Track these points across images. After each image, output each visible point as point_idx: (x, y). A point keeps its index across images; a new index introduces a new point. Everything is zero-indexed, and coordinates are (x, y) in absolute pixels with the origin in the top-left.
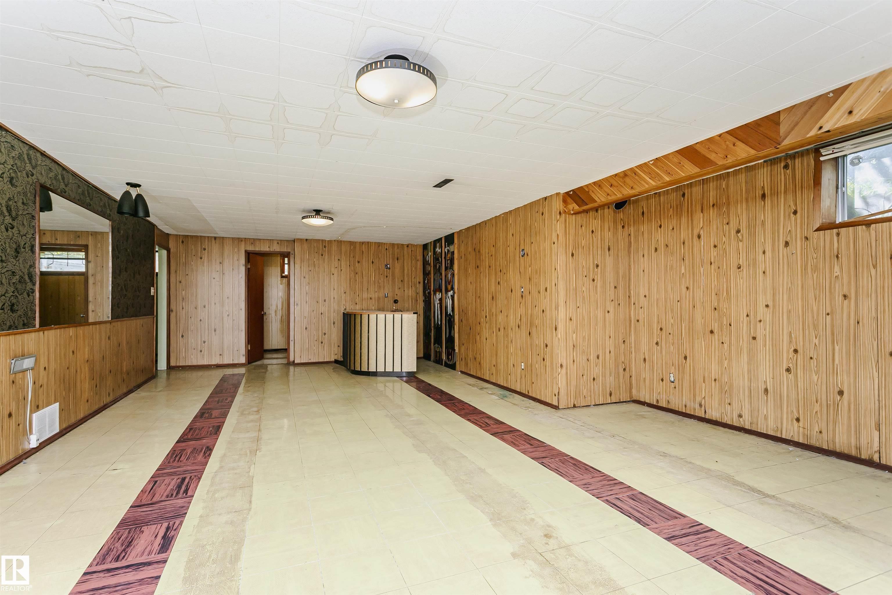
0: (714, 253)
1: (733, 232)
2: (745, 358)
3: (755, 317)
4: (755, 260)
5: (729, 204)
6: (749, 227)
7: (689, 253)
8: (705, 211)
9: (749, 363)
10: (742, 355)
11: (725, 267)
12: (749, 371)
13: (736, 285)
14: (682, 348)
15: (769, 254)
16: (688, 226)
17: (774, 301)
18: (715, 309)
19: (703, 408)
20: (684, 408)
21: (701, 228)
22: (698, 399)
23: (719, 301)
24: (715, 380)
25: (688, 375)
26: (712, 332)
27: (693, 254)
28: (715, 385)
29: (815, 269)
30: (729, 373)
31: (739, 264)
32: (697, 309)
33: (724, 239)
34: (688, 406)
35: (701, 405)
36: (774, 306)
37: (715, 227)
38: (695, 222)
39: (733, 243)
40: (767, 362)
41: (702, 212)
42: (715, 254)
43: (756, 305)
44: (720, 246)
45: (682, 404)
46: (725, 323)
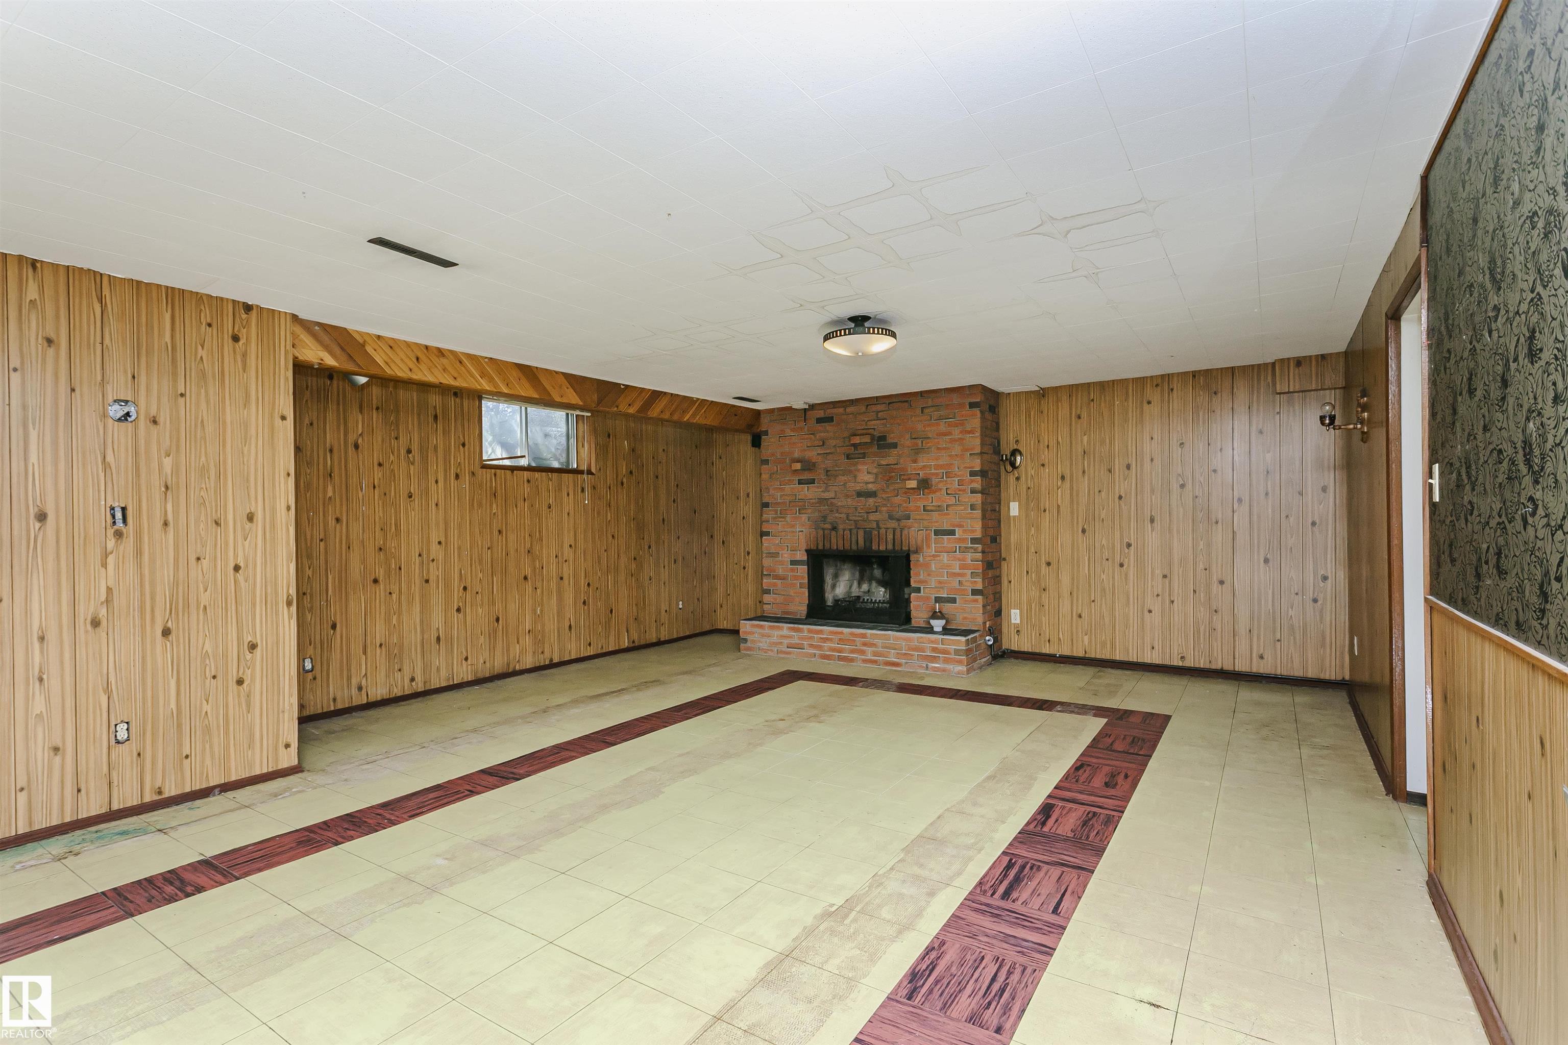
0: (378, 474)
1: (403, 452)
2: (417, 608)
3: (428, 556)
4: (427, 489)
5: (398, 412)
6: (421, 449)
7: (340, 469)
8: (365, 411)
9: (422, 612)
10: (414, 604)
11: (393, 494)
12: (422, 621)
13: (407, 518)
14: (327, 613)
15: (441, 484)
16: (338, 428)
17: (446, 537)
18: (381, 549)
19: (364, 691)
20: (332, 703)
21: (360, 435)
22: (354, 682)
23: (385, 539)
24: (381, 645)
25: (339, 651)
26: (376, 581)
27: (346, 470)
28: (381, 652)
29: (480, 505)
30: (399, 631)
31: (410, 492)
32: (353, 550)
33: (392, 457)
34: (338, 698)
35: (360, 688)
36: (446, 543)
37: (380, 439)
38: (350, 425)
39: (403, 464)
40: (440, 607)
41: (361, 412)
42: (380, 474)
43: (428, 542)
44: (386, 465)
45: (328, 699)
46: (393, 566)
